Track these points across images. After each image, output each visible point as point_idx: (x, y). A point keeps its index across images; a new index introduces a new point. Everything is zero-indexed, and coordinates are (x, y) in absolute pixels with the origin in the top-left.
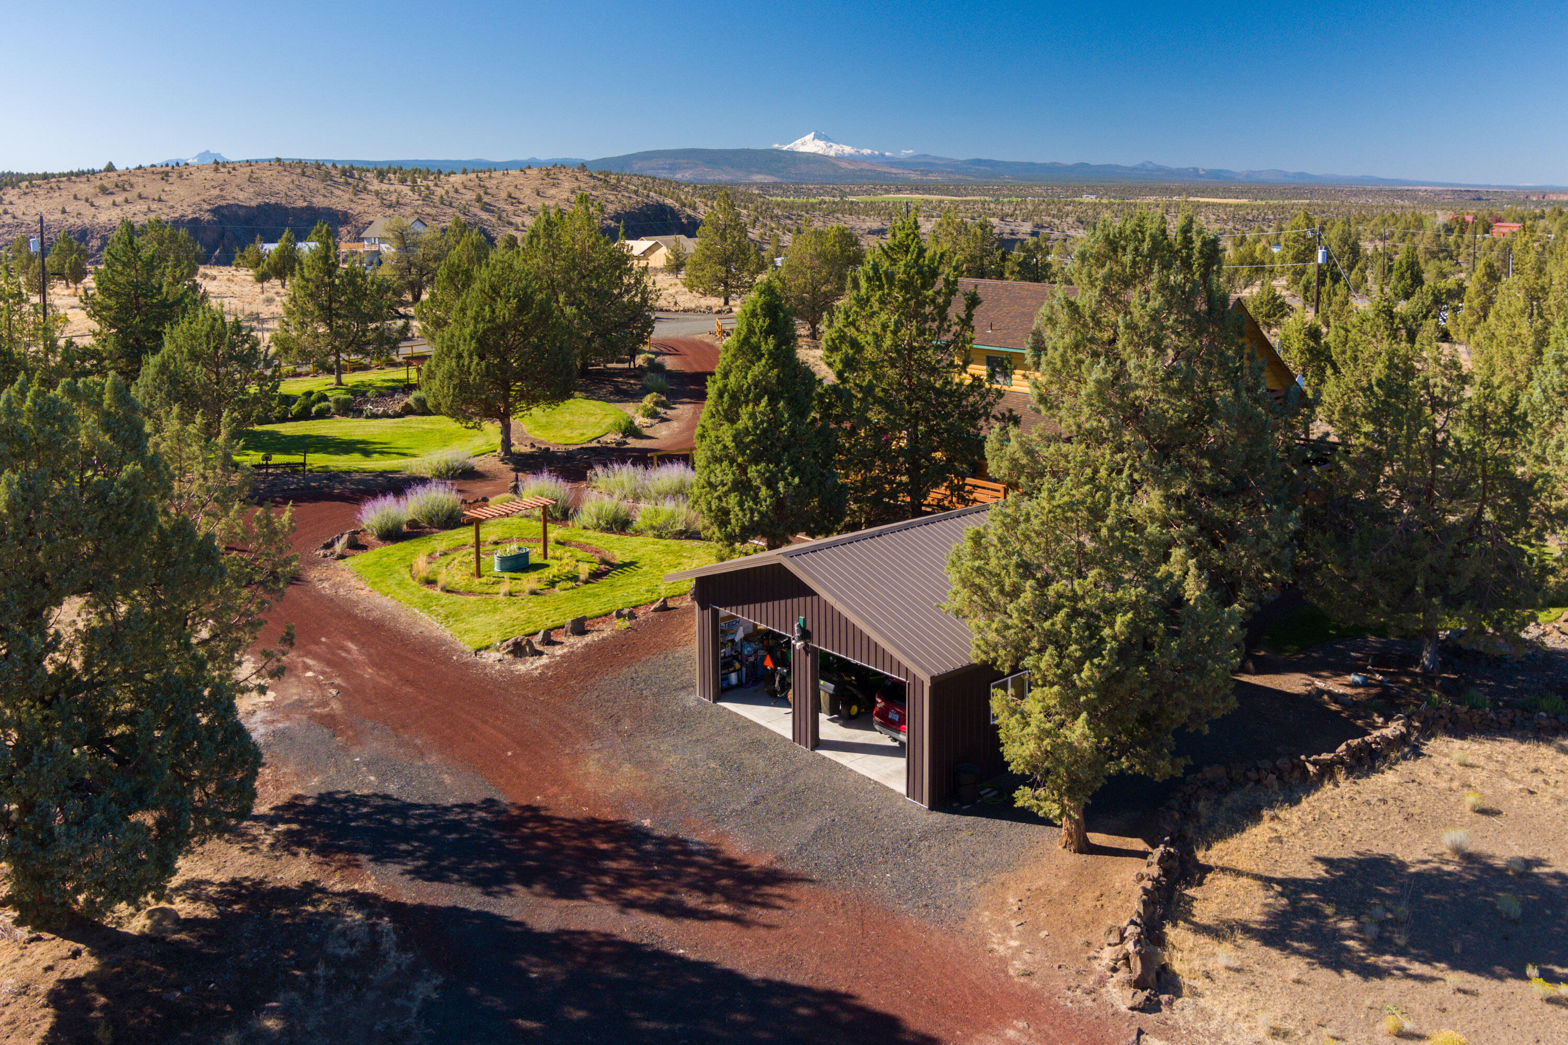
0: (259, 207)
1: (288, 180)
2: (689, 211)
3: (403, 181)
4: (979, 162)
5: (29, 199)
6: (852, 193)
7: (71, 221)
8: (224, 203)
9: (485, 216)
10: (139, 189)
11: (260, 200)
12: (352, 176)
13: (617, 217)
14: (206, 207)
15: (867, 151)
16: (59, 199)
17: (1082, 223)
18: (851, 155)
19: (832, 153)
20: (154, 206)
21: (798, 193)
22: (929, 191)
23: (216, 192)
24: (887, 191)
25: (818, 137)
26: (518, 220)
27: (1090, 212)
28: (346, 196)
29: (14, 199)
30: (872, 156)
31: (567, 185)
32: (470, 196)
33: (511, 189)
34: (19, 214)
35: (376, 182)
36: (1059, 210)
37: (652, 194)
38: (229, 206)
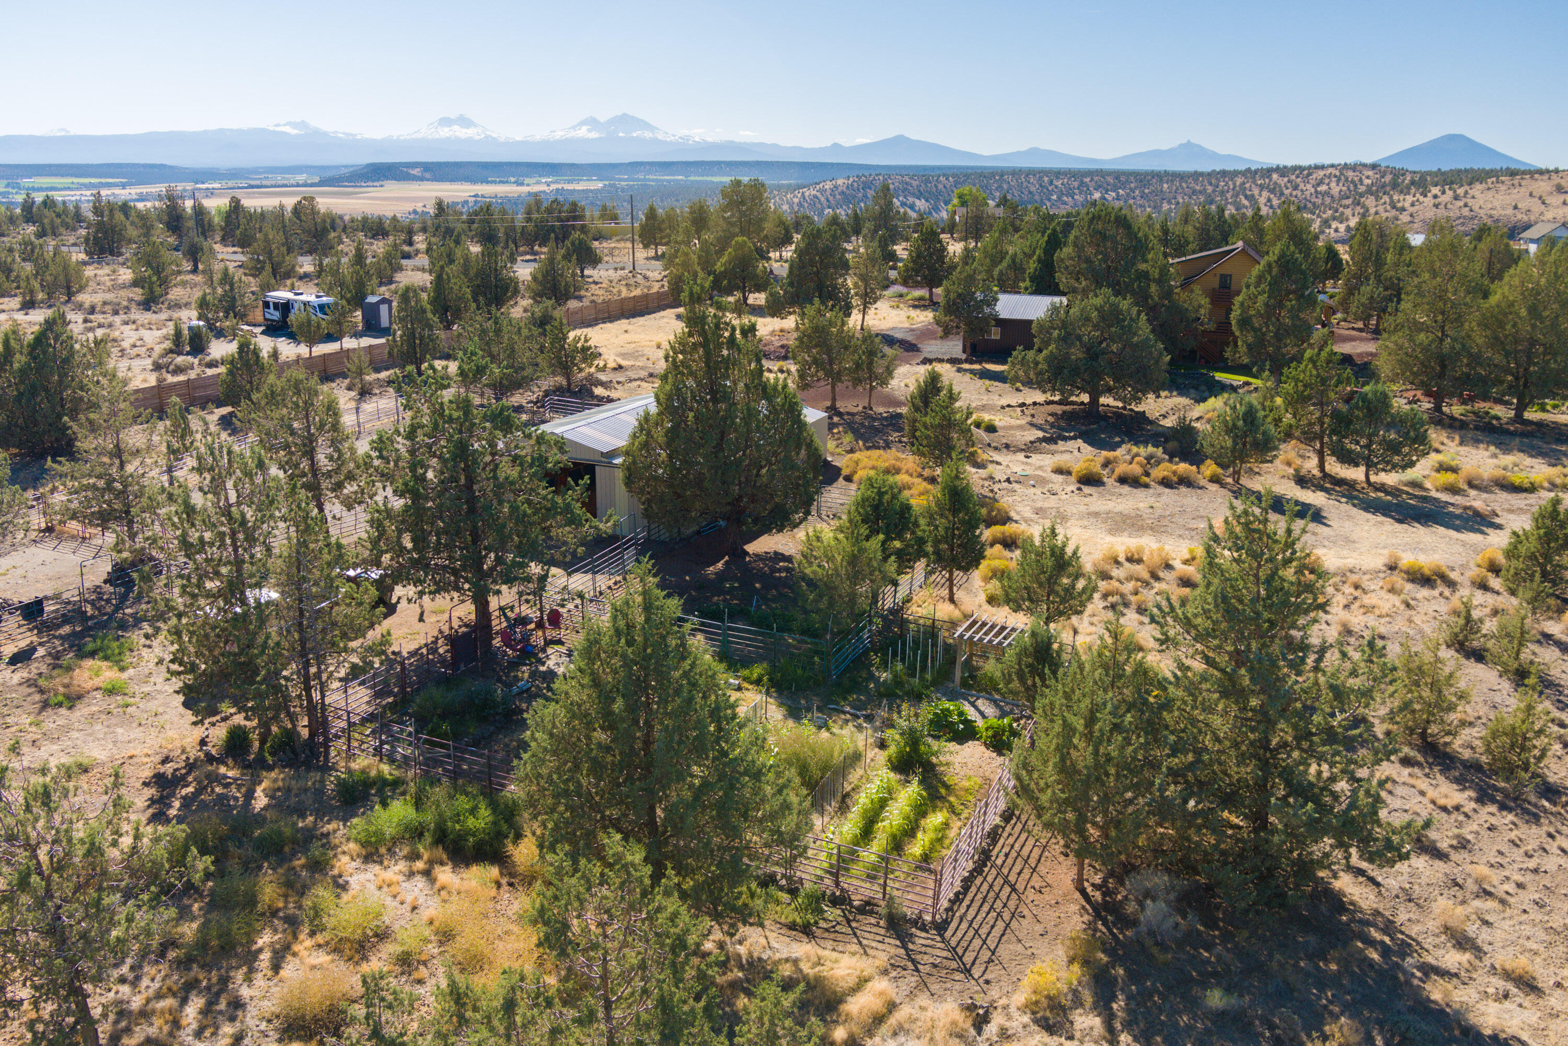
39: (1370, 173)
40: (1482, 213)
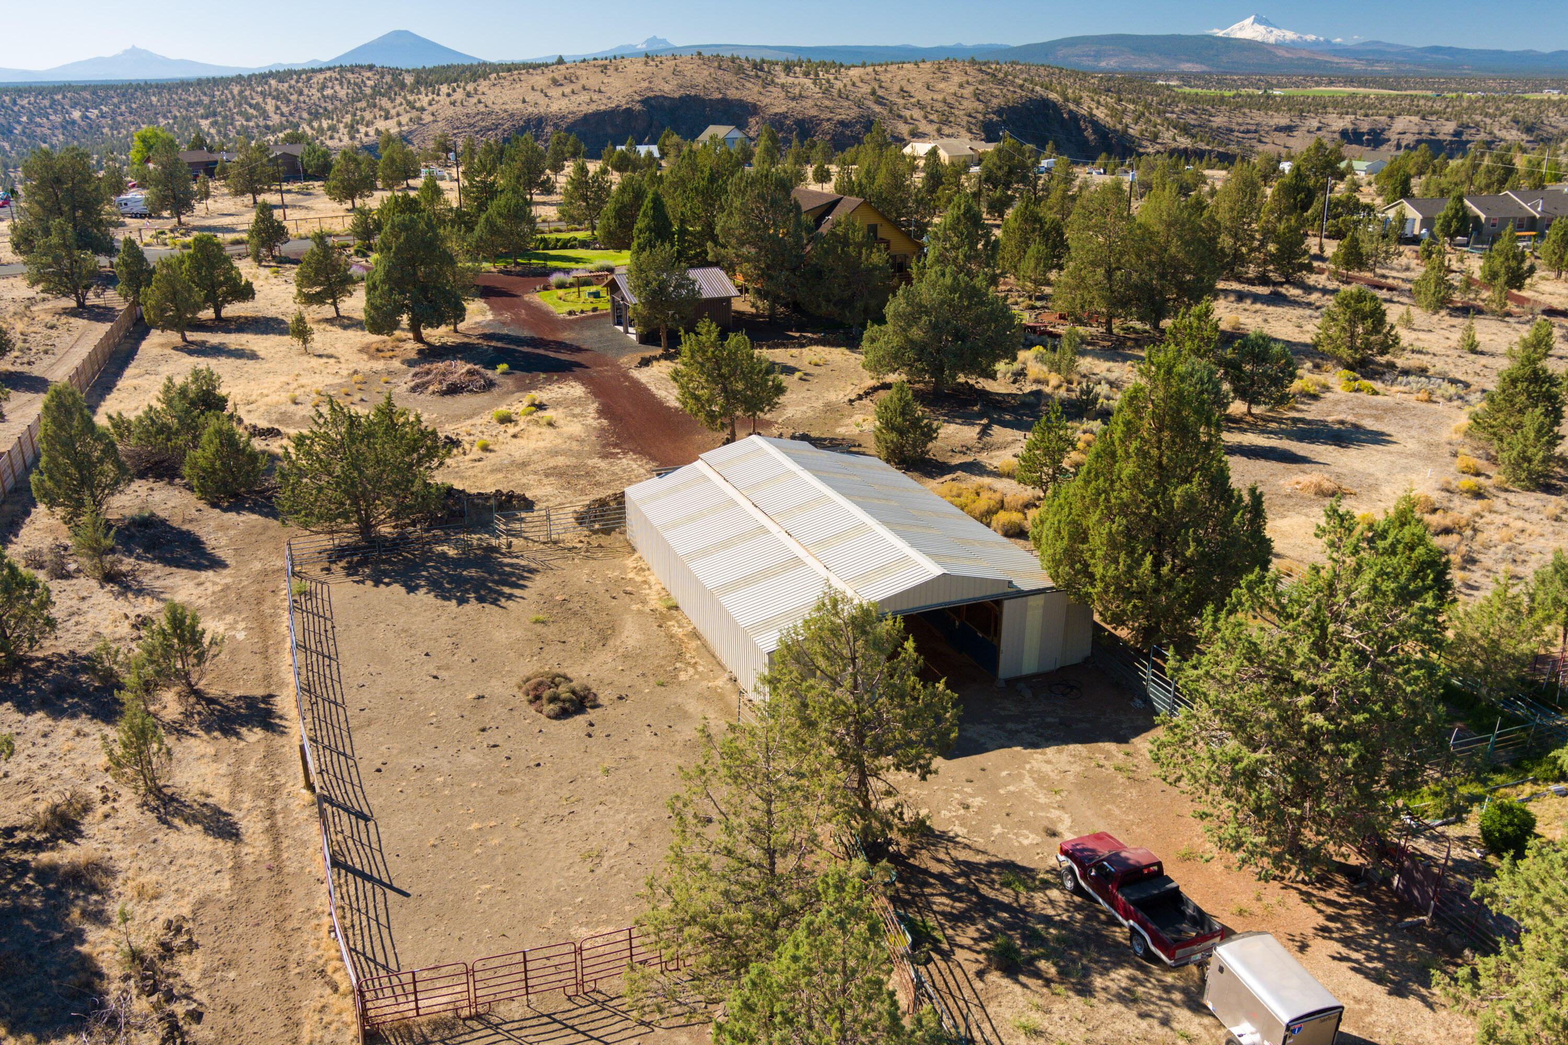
0: (681, 98)
1: (706, 73)
3: (807, 74)
4: (1436, 50)
5: (497, 89)
6: (1279, 86)
7: (530, 109)
8: (651, 94)
9: (877, 108)
10: (583, 81)
11: (682, 92)
12: (762, 70)
13: (999, 112)
14: (637, 98)
15: (1311, 37)
16: (521, 90)
17: (1517, 122)
18: (1293, 42)
19: (1272, 40)
20: (595, 97)
21: (1221, 84)
22: (1364, 84)
23: (645, 84)
24: (1318, 84)
25: (1259, 21)
26: (907, 113)
27: (1533, 111)
28: (756, 89)
29: (486, 90)
30: (1316, 43)
31: (956, 79)
32: (866, 89)
33: (904, 83)
34: (489, 103)
35: (783, 75)
36: (1498, 108)
38: (656, 97)
39: (369, 74)
40: (496, 108)
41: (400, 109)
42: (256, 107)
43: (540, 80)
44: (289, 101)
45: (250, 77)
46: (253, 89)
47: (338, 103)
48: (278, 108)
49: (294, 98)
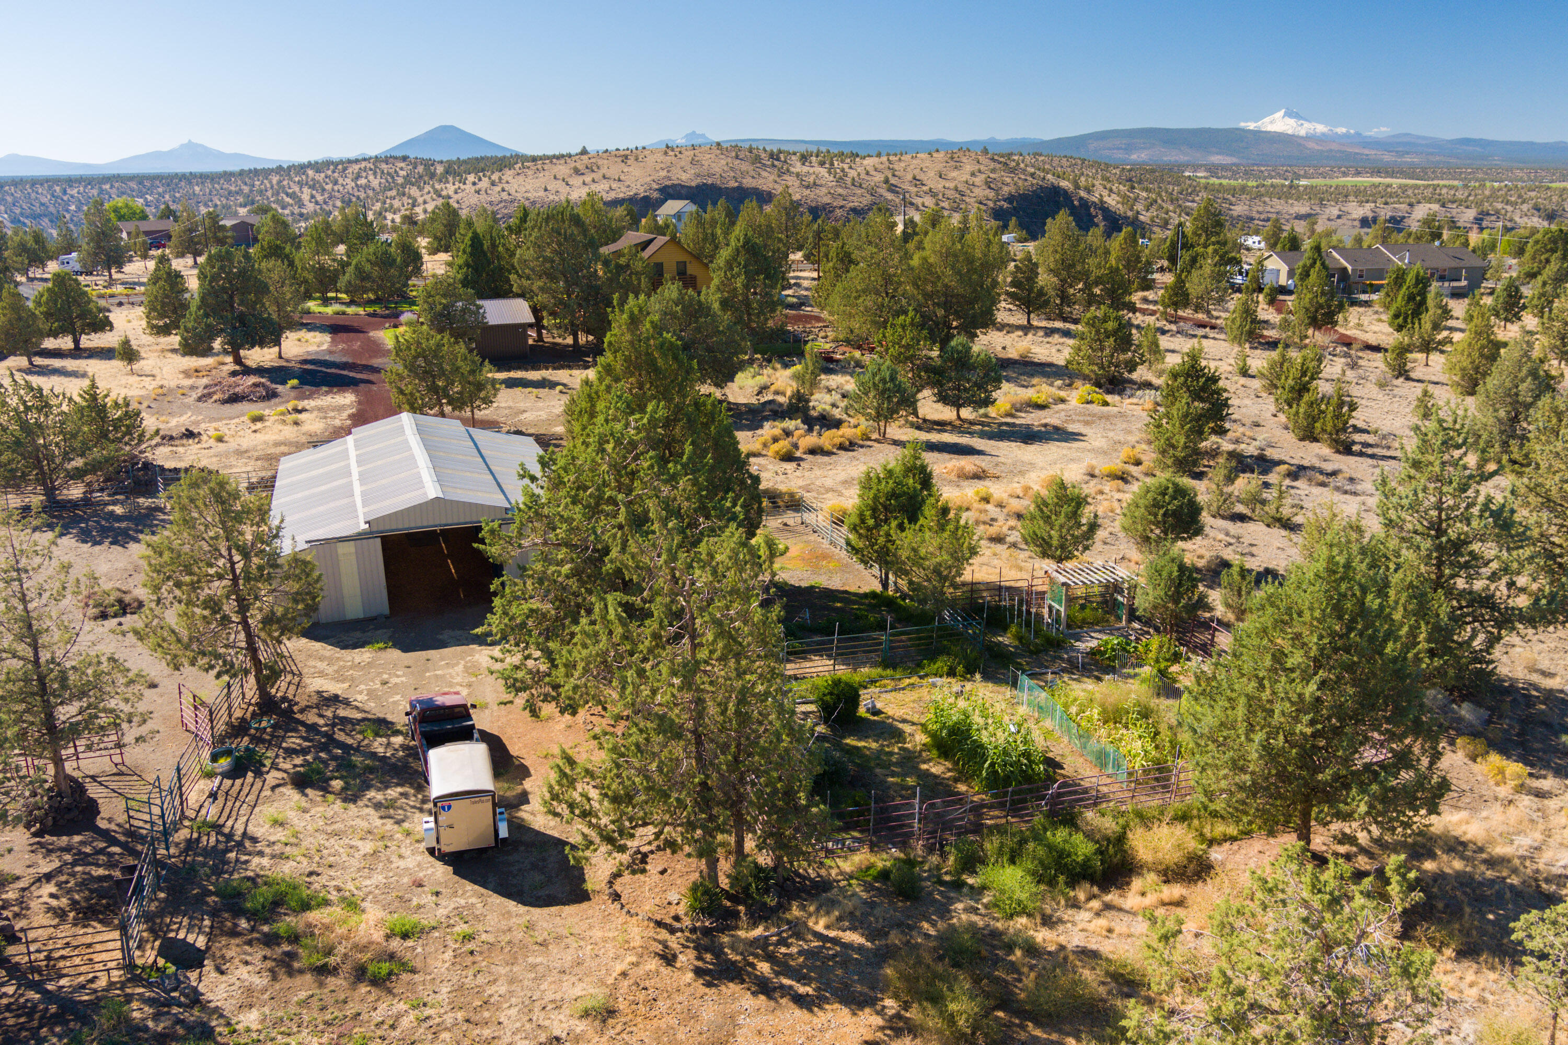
0: (698, 186)
1: (723, 162)
2: (1083, 194)
3: (822, 164)
4: (1467, 141)
5: (521, 178)
6: (1306, 176)
7: (551, 197)
8: (669, 183)
9: (889, 196)
10: (604, 170)
11: (699, 181)
12: (778, 159)
13: (1010, 199)
14: (655, 186)
15: (1341, 130)
16: (544, 179)
17: (1538, 210)
18: (1323, 134)
19: (1302, 133)
20: (614, 186)
21: (1248, 174)
22: (1392, 175)
23: (663, 173)
24: (1345, 174)
25: (1289, 114)
26: (918, 201)
27: (1555, 199)
28: (772, 178)
29: (510, 179)
30: (1346, 135)
31: (969, 168)
32: (879, 178)
33: (917, 172)
34: (513, 192)
35: (799, 164)
36: (1520, 196)
37: (1049, 176)
38: (674, 186)
39: (403, 165)
40: (519, 196)
41: (427, 197)
42: (292, 196)
43: (562, 169)
44: (324, 190)
45: (289, 168)
46: (291, 179)
47: (370, 193)
48: (313, 197)
49: (329, 187)
